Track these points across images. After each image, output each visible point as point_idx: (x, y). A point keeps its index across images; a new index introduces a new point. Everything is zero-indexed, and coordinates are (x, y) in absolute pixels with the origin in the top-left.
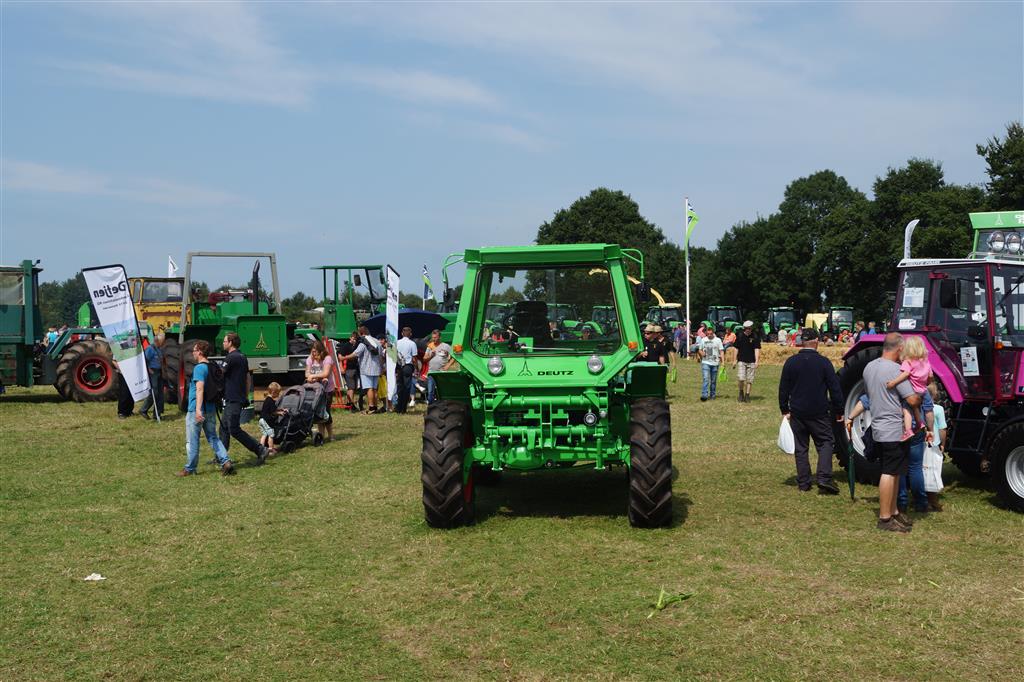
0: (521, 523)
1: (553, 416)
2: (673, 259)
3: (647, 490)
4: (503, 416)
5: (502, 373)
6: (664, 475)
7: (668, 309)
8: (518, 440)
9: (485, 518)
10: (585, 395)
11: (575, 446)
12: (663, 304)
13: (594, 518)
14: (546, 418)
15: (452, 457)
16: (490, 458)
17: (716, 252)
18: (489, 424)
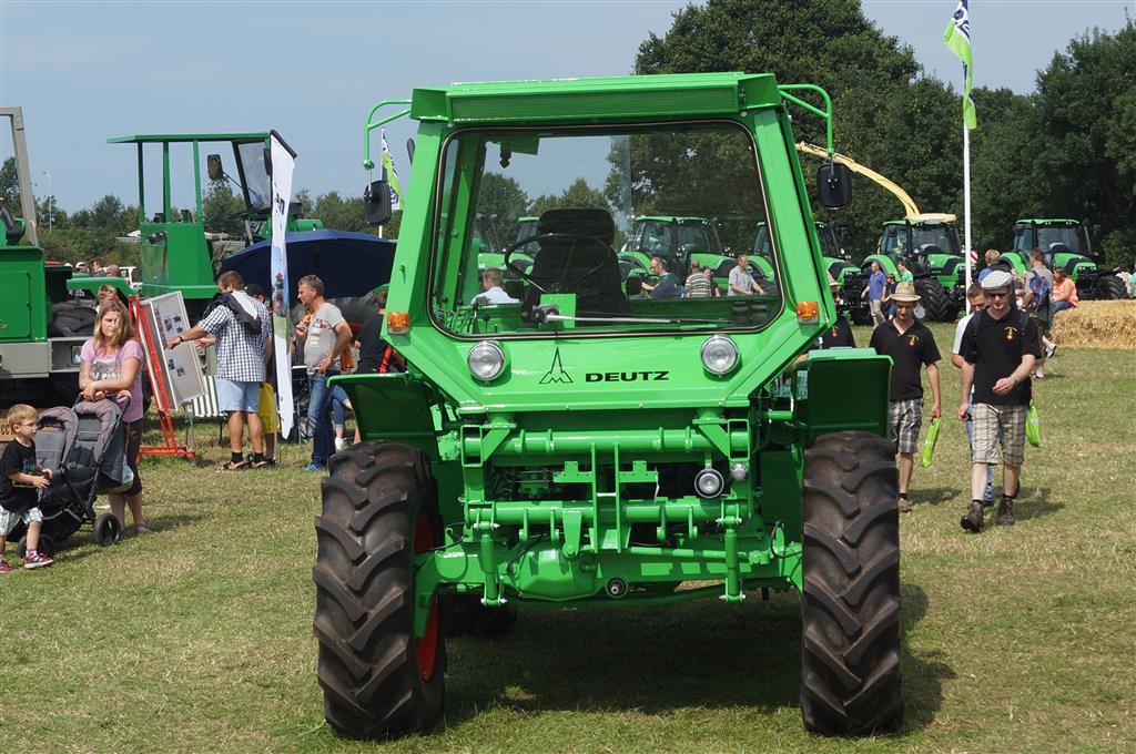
0: (552, 724)
1: (622, 477)
2: (938, 116)
3: (842, 647)
4: (505, 477)
5: (502, 378)
6: (882, 613)
7: (924, 227)
8: (541, 532)
9: (467, 716)
10: (697, 428)
11: (674, 545)
12: (914, 216)
13: (723, 712)
14: (606, 481)
15: (387, 573)
16: (476, 577)
17: (1035, 98)
18: (473, 496)
